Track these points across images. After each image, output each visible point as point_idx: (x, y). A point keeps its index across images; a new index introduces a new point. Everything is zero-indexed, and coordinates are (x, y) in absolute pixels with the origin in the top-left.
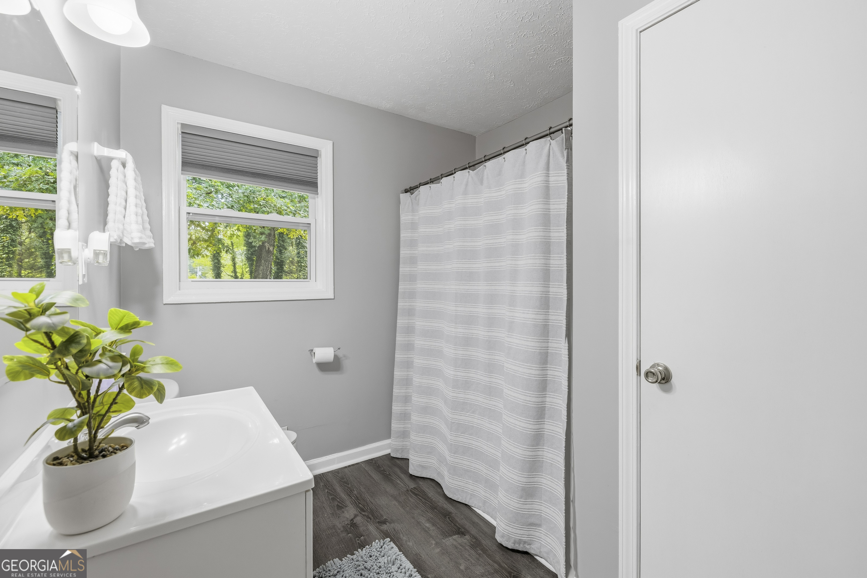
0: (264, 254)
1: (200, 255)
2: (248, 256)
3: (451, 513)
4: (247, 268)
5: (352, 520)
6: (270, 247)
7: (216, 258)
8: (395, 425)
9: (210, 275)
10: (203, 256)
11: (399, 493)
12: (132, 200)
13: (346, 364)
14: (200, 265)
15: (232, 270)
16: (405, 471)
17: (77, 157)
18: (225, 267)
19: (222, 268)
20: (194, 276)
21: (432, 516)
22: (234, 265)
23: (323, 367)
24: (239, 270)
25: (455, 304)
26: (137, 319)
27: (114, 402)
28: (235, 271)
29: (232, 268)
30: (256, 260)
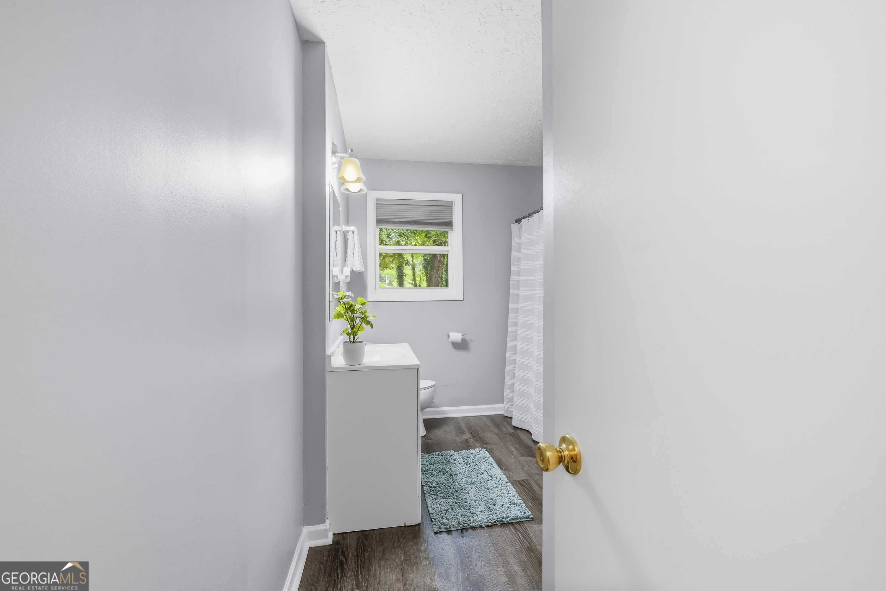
0: (436, 264)
1: (388, 267)
2: (425, 265)
3: (531, 447)
4: (424, 276)
5: (467, 439)
6: (441, 258)
7: (400, 269)
8: (507, 393)
9: (395, 283)
10: (390, 269)
11: (501, 434)
12: (356, 250)
13: (472, 345)
14: (388, 274)
15: (412, 279)
16: (510, 424)
17: (336, 232)
18: (407, 276)
19: (404, 277)
20: (383, 284)
21: (518, 446)
22: (414, 273)
23: (457, 346)
24: (418, 279)
25: (538, 304)
26: (366, 302)
27: (359, 328)
28: (414, 279)
29: (412, 277)
30: (430, 270)
